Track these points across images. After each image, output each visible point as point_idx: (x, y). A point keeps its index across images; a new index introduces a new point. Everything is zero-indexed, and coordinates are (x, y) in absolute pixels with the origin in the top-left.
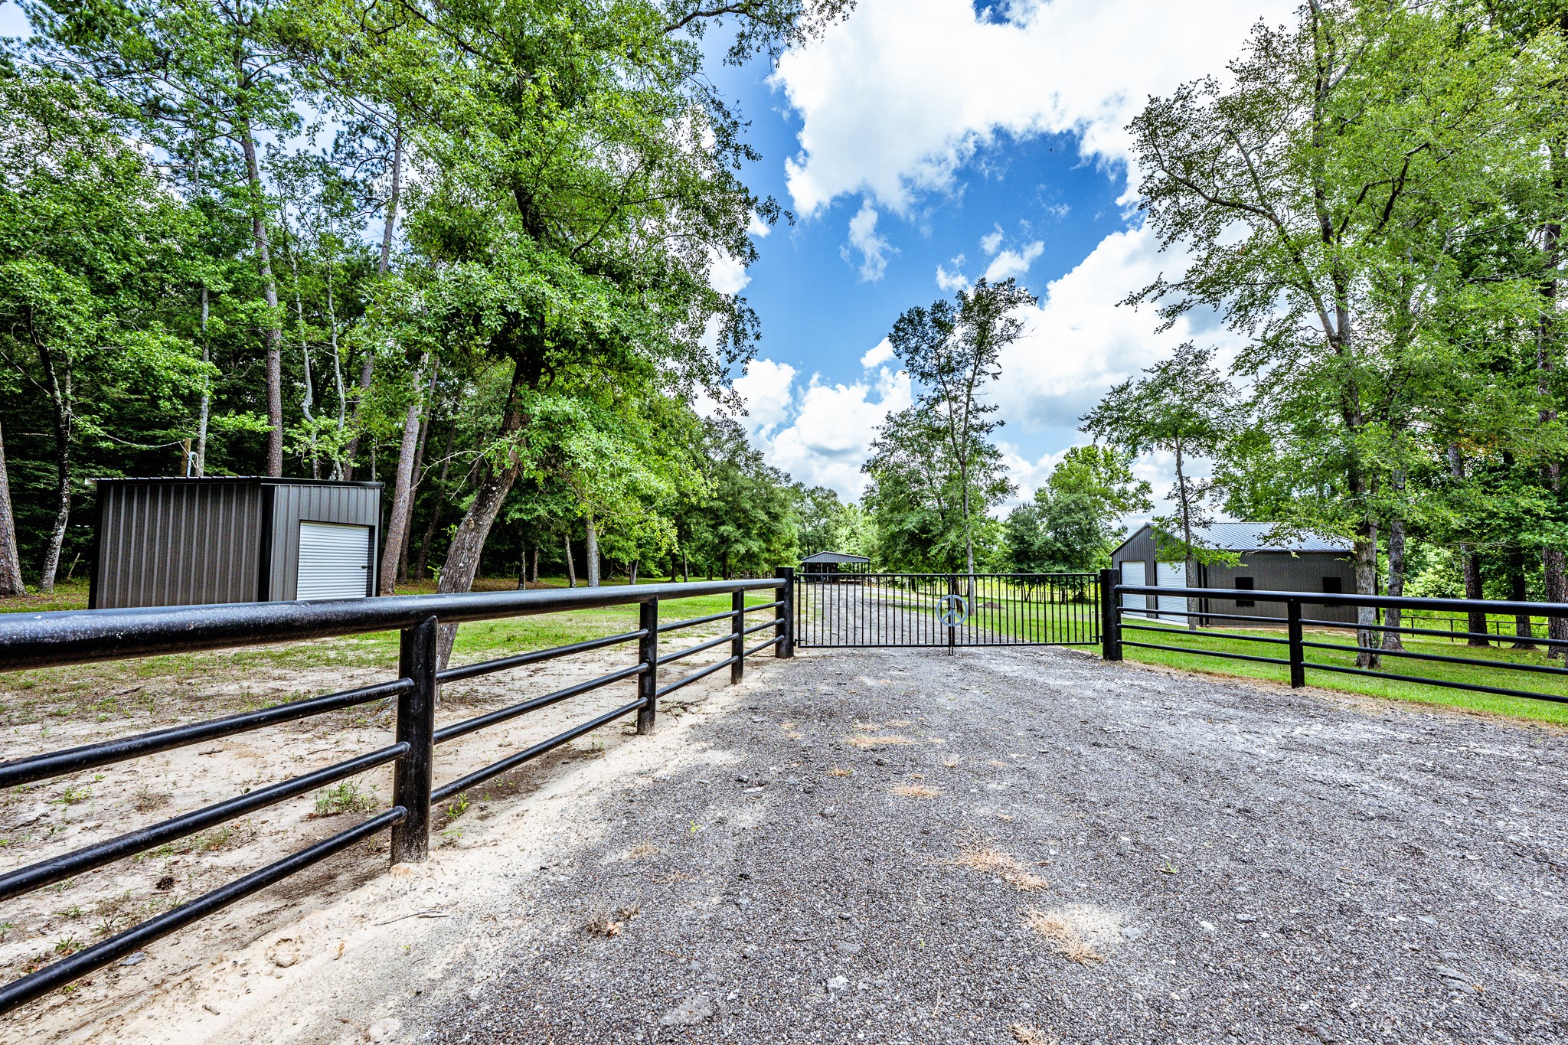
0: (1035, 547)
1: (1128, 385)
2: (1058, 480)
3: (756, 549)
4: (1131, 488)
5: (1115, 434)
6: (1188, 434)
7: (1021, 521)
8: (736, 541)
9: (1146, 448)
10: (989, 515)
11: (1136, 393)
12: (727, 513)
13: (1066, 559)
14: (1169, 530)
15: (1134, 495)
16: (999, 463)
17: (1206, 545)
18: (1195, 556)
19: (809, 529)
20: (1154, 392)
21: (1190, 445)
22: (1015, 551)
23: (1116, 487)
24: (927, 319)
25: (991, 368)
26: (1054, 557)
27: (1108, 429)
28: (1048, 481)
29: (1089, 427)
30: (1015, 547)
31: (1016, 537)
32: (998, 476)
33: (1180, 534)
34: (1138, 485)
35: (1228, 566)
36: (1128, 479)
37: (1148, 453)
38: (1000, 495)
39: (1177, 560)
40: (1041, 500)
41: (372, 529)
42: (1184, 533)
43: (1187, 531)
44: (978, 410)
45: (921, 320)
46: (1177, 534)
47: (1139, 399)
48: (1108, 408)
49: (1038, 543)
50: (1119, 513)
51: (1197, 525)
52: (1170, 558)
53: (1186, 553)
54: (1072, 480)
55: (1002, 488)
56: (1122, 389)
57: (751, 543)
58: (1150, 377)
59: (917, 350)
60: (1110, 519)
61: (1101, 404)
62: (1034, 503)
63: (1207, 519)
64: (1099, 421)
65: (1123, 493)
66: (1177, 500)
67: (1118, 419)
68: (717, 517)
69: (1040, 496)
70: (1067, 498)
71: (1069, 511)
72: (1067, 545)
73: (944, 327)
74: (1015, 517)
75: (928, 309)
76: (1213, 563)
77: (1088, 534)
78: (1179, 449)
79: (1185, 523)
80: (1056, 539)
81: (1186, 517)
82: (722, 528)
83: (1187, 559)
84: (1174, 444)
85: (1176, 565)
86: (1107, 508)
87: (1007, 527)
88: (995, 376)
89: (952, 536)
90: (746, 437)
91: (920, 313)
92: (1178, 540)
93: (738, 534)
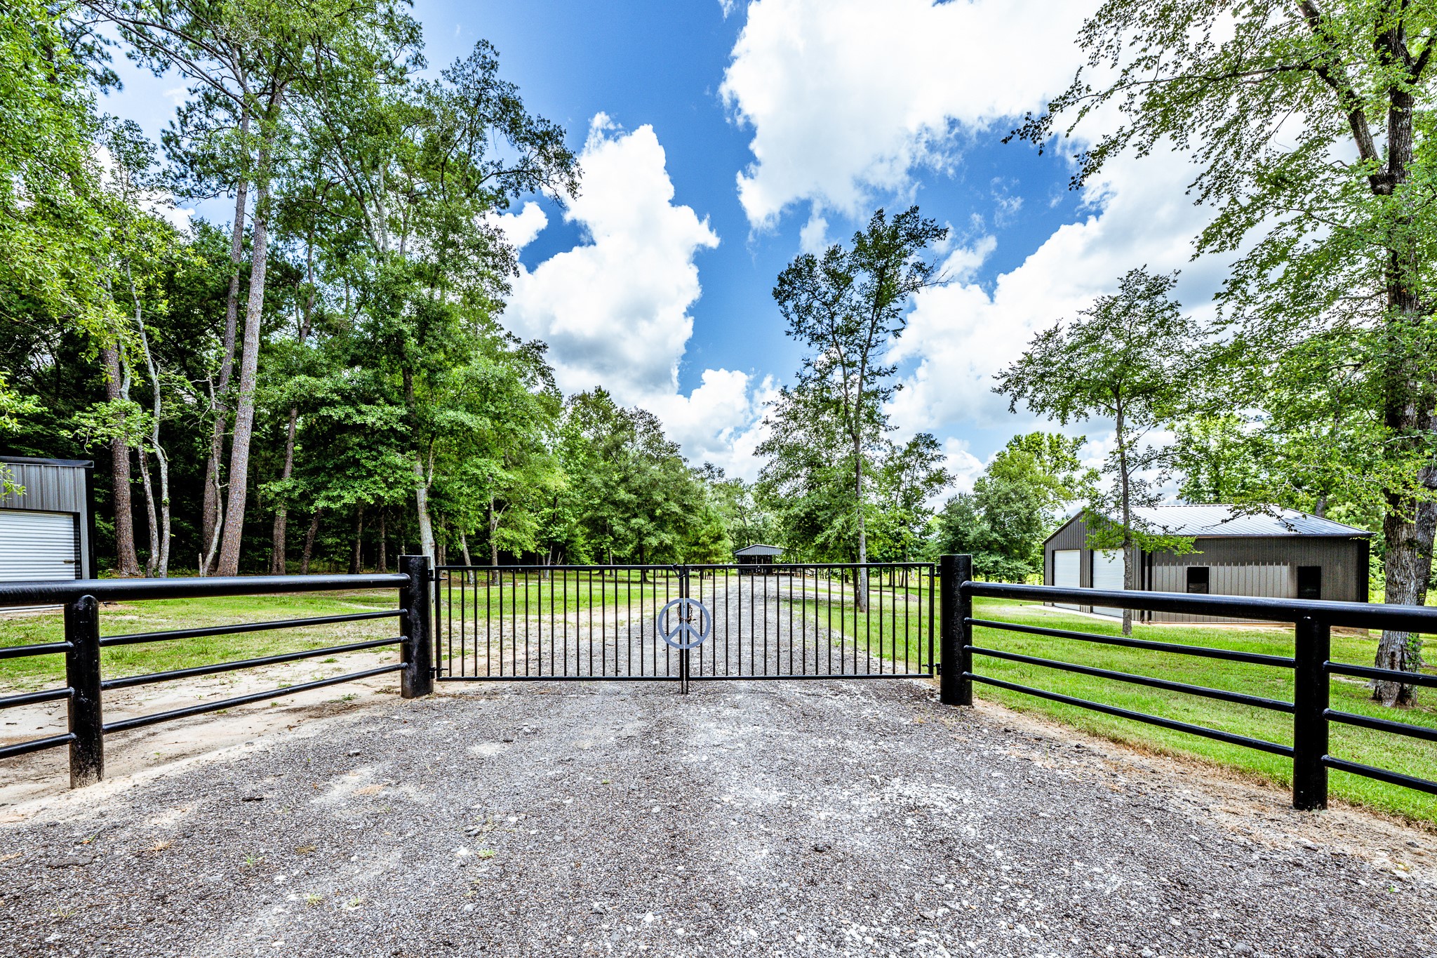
0: (970, 538)
1: (1056, 330)
2: (999, 470)
3: (668, 542)
4: (1078, 476)
5: (1040, 396)
6: (1136, 391)
7: (955, 509)
8: (649, 534)
9: (1080, 413)
10: (925, 506)
11: (1068, 342)
12: (639, 506)
13: (1005, 550)
14: (1103, 510)
15: (1081, 484)
16: (936, 453)
17: (1150, 528)
18: (1135, 542)
19: (749, 524)
20: (1091, 338)
21: (1137, 406)
22: (949, 542)
23: (1061, 476)
24: (818, 270)
25: (891, 324)
26: (989, 547)
27: (1031, 389)
28: (988, 470)
29: (1006, 388)
30: (949, 537)
31: (950, 528)
32: (935, 466)
33: (1116, 516)
34: (1086, 472)
35: (1177, 553)
36: (1075, 467)
37: (1083, 418)
38: (936, 486)
39: (1112, 547)
40: (978, 490)
41: (76, 517)
42: (1121, 514)
43: (1126, 512)
44: (873, 374)
45: (811, 270)
46: (1113, 516)
47: (1073, 348)
48: (1031, 362)
49: (973, 533)
50: (1062, 502)
51: (1140, 503)
52: (1106, 545)
53: (1126, 539)
54: (1014, 470)
55: (939, 479)
56: (1049, 335)
57: (663, 535)
58: (1085, 320)
59: (808, 309)
60: (1054, 508)
61: (1022, 357)
62: (973, 493)
63: (1153, 496)
64: (1019, 380)
65: (1068, 482)
66: (1115, 474)
67: (1043, 376)
68: (627, 510)
69: (979, 487)
70: (1005, 487)
71: (1008, 500)
72: (1005, 535)
73: (841, 280)
74: (950, 508)
75: (820, 257)
76: (1159, 549)
77: (1029, 524)
78: (1120, 411)
79: (1124, 501)
80: (993, 529)
81: (1126, 495)
82: (633, 521)
83: (1126, 544)
84: (1115, 406)
85: (1111, 552)
86: (1051, 497)
87: (943, 518)
88: (896, 333)
89: (838, 522)
90: (661, 429)
91: (810, 262)
92: (1114, 523)
93: (650, 527)
